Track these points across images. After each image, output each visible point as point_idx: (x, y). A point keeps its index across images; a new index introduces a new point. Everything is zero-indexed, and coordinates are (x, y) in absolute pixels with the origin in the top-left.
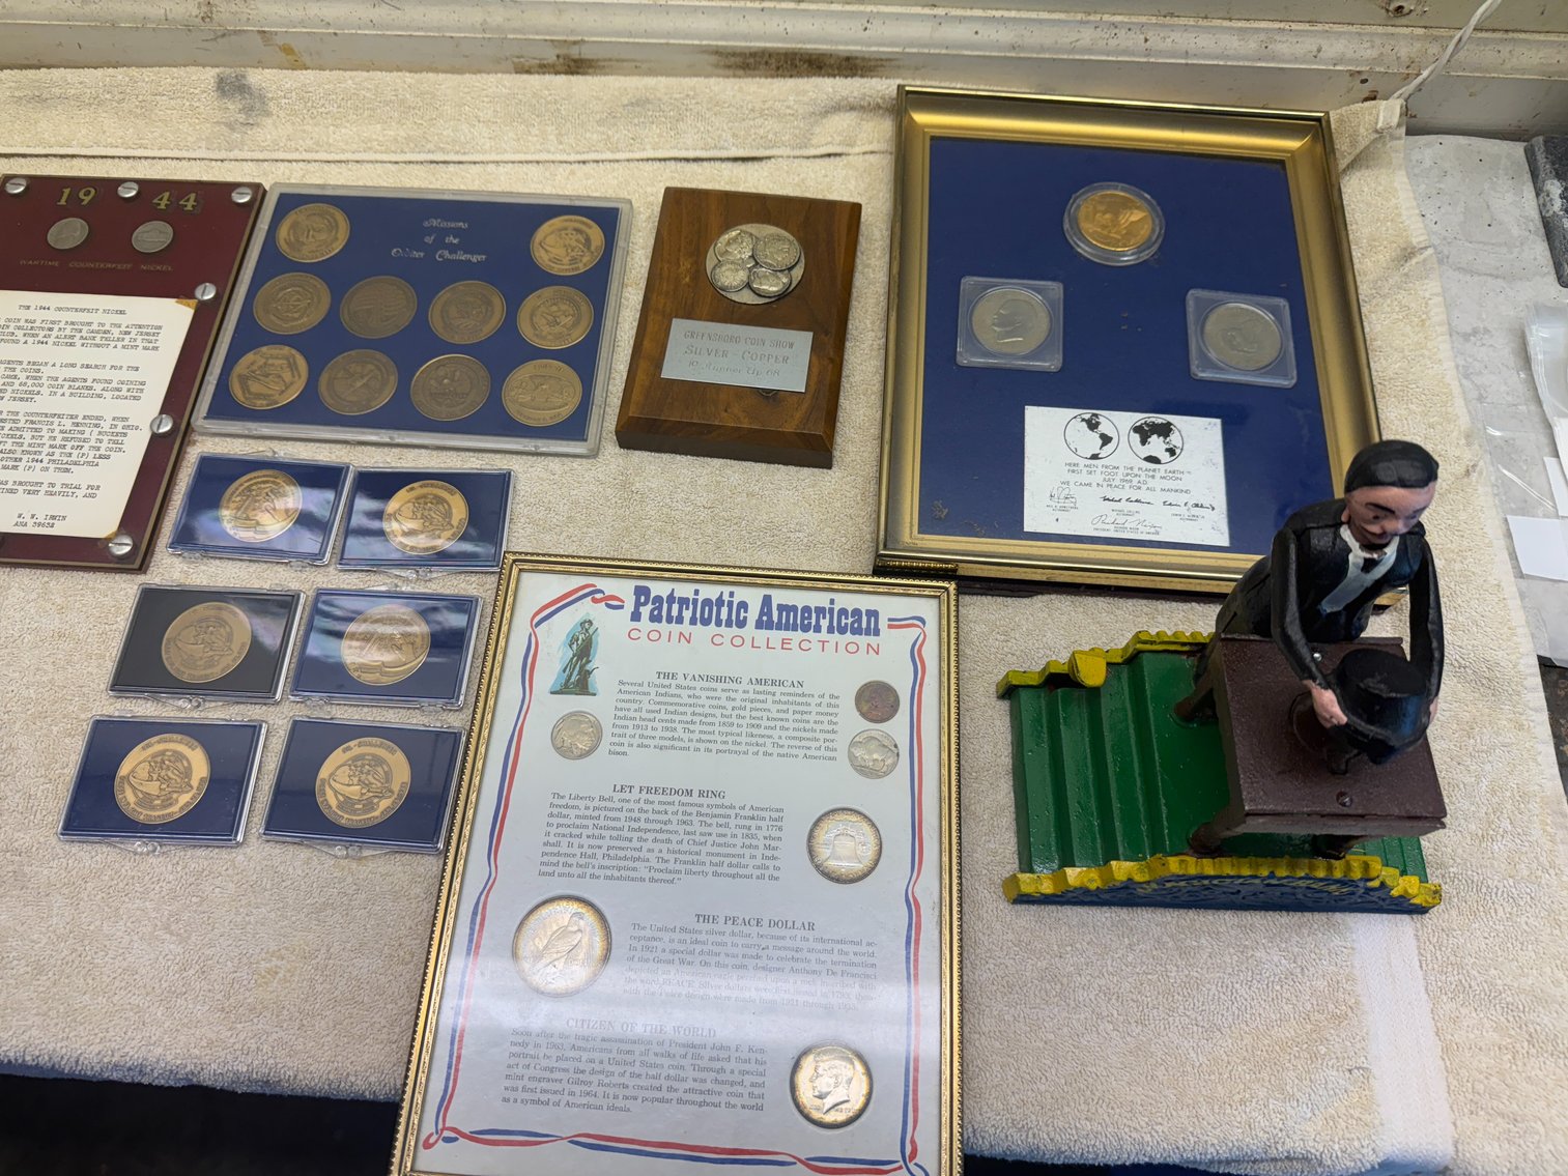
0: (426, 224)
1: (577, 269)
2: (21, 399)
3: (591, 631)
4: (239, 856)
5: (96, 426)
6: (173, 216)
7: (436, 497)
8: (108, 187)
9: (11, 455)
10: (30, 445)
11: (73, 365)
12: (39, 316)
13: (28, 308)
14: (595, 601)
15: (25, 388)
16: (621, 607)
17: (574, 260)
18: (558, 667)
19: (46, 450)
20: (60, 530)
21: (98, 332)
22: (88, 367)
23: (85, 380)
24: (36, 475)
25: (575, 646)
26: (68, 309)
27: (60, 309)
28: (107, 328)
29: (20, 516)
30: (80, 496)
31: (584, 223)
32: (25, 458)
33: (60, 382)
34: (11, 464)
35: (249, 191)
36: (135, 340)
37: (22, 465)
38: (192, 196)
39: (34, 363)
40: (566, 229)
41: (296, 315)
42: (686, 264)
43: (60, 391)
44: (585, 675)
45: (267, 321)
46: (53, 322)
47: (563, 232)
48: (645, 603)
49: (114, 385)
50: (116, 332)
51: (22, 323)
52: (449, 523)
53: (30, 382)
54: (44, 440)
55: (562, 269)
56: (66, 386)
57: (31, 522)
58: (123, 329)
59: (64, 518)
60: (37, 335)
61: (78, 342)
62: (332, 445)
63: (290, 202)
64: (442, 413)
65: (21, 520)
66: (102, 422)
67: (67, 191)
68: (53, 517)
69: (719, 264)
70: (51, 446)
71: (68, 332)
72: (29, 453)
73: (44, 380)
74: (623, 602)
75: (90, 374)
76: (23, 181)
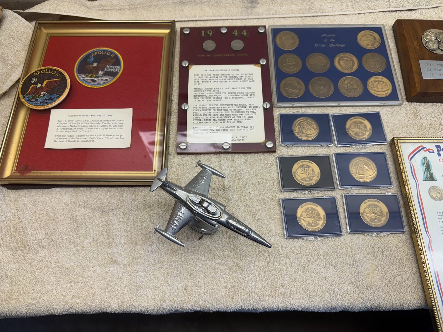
0: (322, 36)
1: (374, 47)
2: (217, 100)
3: (427, 160)
5: (245, 107)
6: (241, 37)
7: (360, 122)
8: (217, 29)
9: (221, 119)
10: (226, 115)
11: (229, 88)
12: (212, 73)
13: (207, 70)
14: (425, 151)
15: (217, 97)
16: (433, 152)
17: (373, 44)
19: (232, 116)
20: (246, 141)
21: (232, 77)
22: (234, 88)
23: (235, 93)
24: (231, 124)
25: (424, 165)
26: (220, 70)
27: (217, 70)
28: (235, 75)
29: (232, 138)
30: (249, 130)
31: (371, 33)
32: (226, 119)
33: (227, 94)
34: (223, 121)
35: (263, 28)
36: (246, 79)
37: (226, 121)
38: (245, 31)
39: (216, 89)
40: (366, 35)
41: (293, 67)
42: (416, 43)
43: (228, 97)
44: (431, 174)
45: (285, 69)
46: (217, 75)
47: (366, 36)
48: (440, 150)
49: (245, 94)
50: (238, 77)
51: (207, 76)
52: (367, 129)
53: (217, 95)
54: (230, 113)
55: (370, 47)
56: (230, 95)
57: (237, 139)
58: (240, 75)
59: (247, 137)
60: (213, 79)
61: (228, 81)
62: (318, 108)
63: (276, 31)
64: (351, 95)
65: (233, 139)
66: (246, 106)
67: (203, 32)
68: (243, 137)
69: (427, 42)
70: (233, 115)
71: (223, 78)
72: (226, 117)
73: (222, 94)
74: (433, 150)
75: (236, 91)
76: (188, 29)
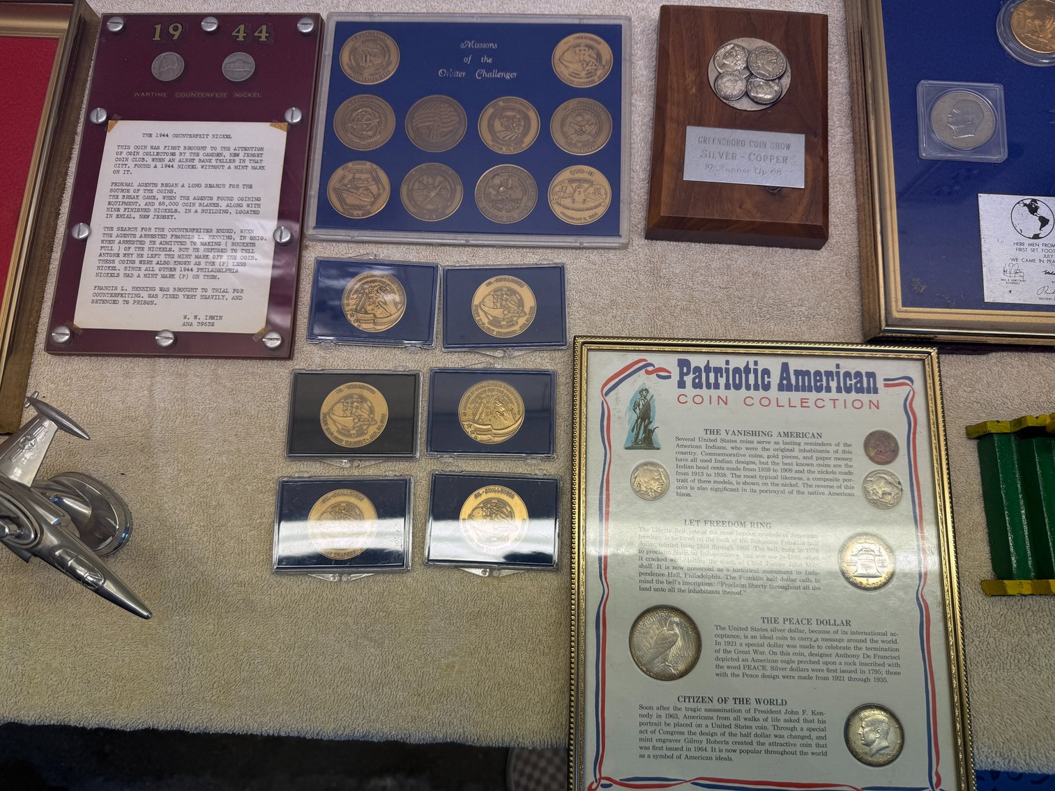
0: (463, 46)
1: (593, 81)
2: (164, 217)
3: (648, 398)
4: (408, 579)
5: (230, 238)
6: (250, 46)
7: (509, 289)
8: (193, 21)
9: (166, 266)
10: (179, 256)
11: (198, 186)
12: (162, 142)
13: (150, 135)
14: (648, 373)
15: (165, 207)
16: (669, 377)
17: (589, 74)
18: (628, 427)
19: (193, 260)
20: (219, 328)
21: (212, 155)
22: (211, 186)
23: (211, 198)
24: (189, 283)
25: (638, 410)
26: (184, 136)
27: (176, 136)
28: (219, 151)
29: (185, 317)
30: (230, 299)
31: (595, 40)
32: (178, 267)
33: (191, 200)
34: (168, 273)
35: (310, 21)
36: (244, 161)
37: (177, 273)
38: (264, 28)
39: (167, 185)
40: (579, 46)
41: (370, 133)
42: (691, 76)
43: (193, 209)
44: (649, 433)
45: (349, 139)
46: (174, 148)
47: (577, 49)
48: (688, 374)
49: (235, 201)
50: (227, 154)
51: (149, 150)
52: (523, 311)
53: (167, 202)
54: (190, 252)
55: (580, 82)
56: (197, 205)
57: (195, 322)
58: (232, 151)
59: (221, 317)
60: (164, 160)
61: (199, 165)
62: (418, 247)
63: (346, 30)
64: (504, 217)
65: (186, 321)
66: (232, 234)
67: (158, 27)
68: (212, 318)
69: (719, 76)
70: (197, 257)
71: (188, 156)
72: (180, 263)
73: (178, 199)
74: (670, 373)
75: (214, 193)
76: (120, 20)
